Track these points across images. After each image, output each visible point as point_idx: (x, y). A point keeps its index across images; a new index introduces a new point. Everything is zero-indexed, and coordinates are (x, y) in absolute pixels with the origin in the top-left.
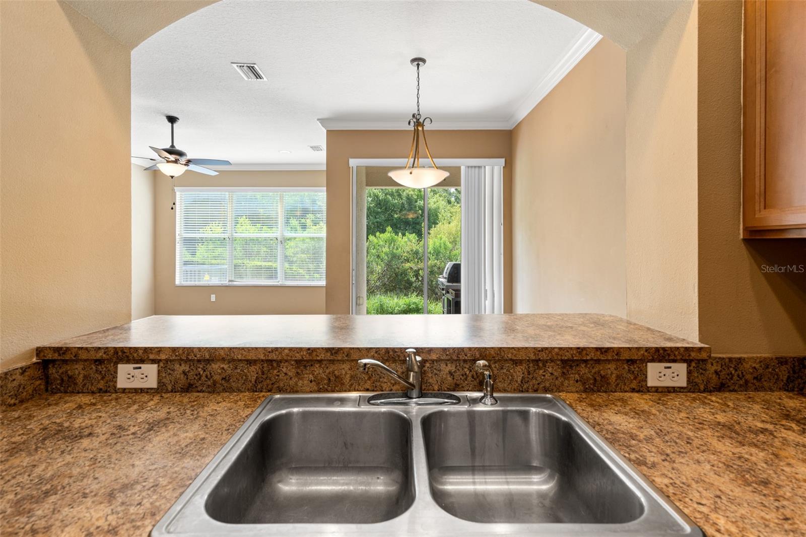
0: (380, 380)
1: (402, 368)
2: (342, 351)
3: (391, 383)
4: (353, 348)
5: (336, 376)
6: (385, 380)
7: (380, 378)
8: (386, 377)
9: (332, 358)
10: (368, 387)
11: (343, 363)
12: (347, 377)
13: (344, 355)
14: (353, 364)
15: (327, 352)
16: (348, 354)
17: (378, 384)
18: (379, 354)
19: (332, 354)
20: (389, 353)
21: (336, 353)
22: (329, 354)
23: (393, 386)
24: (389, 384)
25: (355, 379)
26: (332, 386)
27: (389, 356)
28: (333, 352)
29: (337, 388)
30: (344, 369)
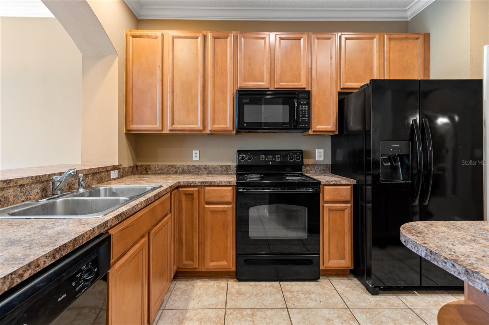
0: (30, 194)
1: (40, 186)
2: (13, 181)
3: (35, 195)
4: (19, 178)
5: (5, 197)
6: (32, 194)
7: (30, 193)
8: (32, 193)
9: (7, 186)
10: (23, 200)
11: (9, 189)
12: (12, 197)
13: (14, 183)
14: (15, 188)
15: (4, 183)
16: (16, 182)
17: (28, 197)
18: (32, 180)
19: (7, 184)
20: (37, 178)
21: (9, 182)
22: (5, 184)
23: (36, 196)
24: (34, 195)
25: (17, 197)
26: (2, 204)
27: (37, 180)
28: (8, 182)
29: (5, 205)
30: (10, 192)
